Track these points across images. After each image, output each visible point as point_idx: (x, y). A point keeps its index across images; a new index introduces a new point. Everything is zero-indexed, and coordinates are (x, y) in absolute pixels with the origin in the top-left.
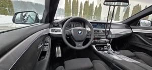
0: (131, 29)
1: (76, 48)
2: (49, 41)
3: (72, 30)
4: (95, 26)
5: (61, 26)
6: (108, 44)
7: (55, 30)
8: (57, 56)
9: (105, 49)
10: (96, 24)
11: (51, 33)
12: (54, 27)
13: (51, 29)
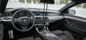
0: (64, 15)
1: (23, 30)
2: (2, 27)
3: (19, 19)
4: (38, 15)
5: (11, 15)
6: (44, 27)
7: (6, 18)
8: (10, 38)
9: (43, 30)
10: (39, 13)
11: (3, 20)
12: (5, 15)
13: (3, 18)
